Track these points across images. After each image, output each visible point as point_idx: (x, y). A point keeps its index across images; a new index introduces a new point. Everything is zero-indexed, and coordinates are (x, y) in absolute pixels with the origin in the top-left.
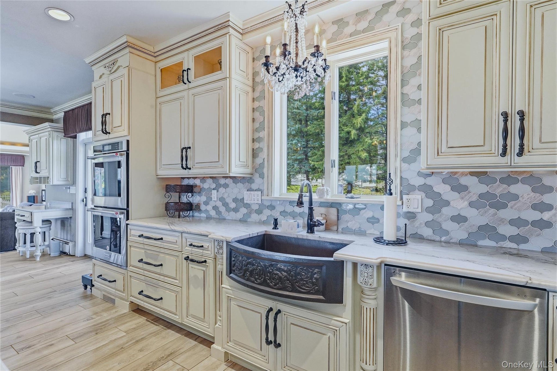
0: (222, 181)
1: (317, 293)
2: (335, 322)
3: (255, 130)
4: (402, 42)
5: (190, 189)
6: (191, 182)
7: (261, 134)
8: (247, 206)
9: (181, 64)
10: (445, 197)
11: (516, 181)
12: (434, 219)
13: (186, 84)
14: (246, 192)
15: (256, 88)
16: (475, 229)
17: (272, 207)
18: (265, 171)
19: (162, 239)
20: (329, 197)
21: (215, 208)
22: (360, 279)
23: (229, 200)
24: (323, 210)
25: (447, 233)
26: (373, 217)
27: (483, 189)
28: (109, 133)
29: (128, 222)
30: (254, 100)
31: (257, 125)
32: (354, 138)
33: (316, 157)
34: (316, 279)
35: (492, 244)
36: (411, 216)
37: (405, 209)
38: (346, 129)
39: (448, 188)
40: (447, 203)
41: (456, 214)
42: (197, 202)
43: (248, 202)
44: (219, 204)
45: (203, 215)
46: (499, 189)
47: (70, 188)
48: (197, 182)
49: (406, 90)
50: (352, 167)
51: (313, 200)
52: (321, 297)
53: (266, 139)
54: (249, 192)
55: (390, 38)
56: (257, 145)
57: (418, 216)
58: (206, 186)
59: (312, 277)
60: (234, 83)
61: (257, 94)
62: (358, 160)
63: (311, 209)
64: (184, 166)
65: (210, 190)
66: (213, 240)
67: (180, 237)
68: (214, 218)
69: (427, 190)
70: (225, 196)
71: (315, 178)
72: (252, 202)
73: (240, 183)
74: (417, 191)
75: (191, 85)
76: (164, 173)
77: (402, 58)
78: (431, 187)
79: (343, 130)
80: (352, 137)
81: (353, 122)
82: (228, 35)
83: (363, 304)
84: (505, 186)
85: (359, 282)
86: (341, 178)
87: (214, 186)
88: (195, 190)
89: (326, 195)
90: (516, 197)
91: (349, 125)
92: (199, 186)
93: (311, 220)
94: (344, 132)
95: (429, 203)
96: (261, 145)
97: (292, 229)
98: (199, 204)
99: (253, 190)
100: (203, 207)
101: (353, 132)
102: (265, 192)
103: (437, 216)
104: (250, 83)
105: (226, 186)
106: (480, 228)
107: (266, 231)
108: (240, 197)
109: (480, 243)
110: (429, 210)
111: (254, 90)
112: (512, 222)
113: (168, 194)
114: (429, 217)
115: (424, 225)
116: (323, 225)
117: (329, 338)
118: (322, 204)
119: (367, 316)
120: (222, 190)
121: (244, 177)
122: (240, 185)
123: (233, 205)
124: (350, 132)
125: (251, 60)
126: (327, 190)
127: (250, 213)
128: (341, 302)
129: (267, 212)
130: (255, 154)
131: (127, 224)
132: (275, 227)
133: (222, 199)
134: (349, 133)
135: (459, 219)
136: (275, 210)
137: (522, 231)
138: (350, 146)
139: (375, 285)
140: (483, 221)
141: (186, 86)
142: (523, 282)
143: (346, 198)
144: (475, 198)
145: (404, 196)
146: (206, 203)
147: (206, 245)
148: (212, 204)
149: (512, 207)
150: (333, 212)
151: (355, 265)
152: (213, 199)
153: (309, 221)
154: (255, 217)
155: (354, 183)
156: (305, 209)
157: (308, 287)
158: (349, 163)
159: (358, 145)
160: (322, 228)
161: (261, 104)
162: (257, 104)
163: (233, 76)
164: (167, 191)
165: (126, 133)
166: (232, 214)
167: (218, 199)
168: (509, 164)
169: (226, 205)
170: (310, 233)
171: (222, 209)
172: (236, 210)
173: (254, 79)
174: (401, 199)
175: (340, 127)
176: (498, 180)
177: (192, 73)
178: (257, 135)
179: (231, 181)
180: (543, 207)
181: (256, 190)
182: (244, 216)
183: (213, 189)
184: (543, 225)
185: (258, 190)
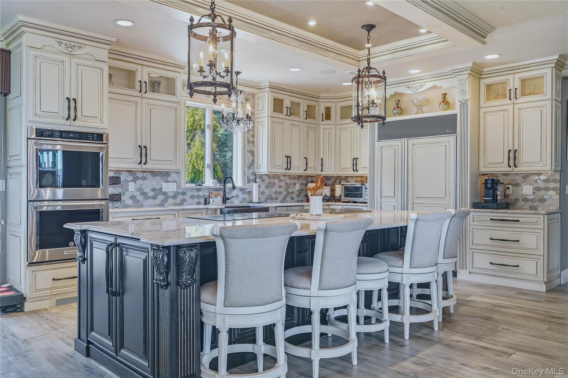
0: (140, 175)
8: (165, 194)
13: (140, 92)
14: (163, 184)
21: (133, 197)
23: (147, 190)
24: (216, 193)
43: (166, 191)
44: (137, 194)
54: (166, 183)
58: (122, 178)
65: (127, 181)
68: (132, 205)
72: (169, 190)
73: (158, 176)
75: (145, 95)
87: (131, 178)
99: (170, 182)
105: (144, 178)
108: (158, 187)
120: (140, 182)
122: (158, 178)
123: (152, 194)
127: (167, 199)
133: (140, 190)
136: (186, 195)
141: (140, 95)
146: (122, 194)
148: (129, 194)
152: (129, 190)
154: (171, 201)
166: (151, 201)
167: (136, 189)
169: (144, 194)
171: (140, 197)
172: (154, 198)
177: (147, 86)
179: (150, 174)
180: (280, 187)
181: (172, 182)
182: (162, 201)
183: (130, 181)
184: (280, 193)
185: (174, 181)
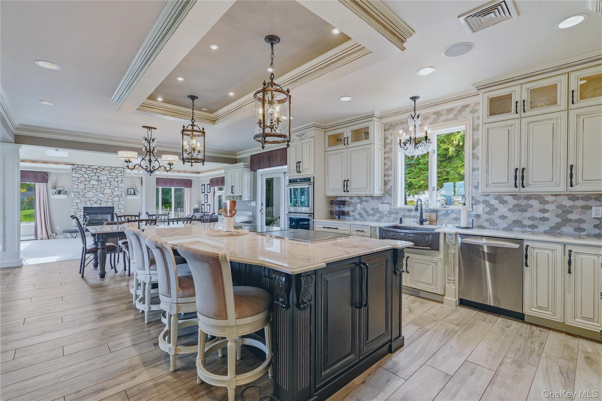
0: (364, 199)
1: (427, 246)
2: (435, 259)
3: (386, 170)
4: (473, 126)
5: (343, 203)
6: (343, 199)
7: (390, 172)
8: (381, 212)
9: (342, 134)
10: (496, 207)
11: (531, 198)
12: (490, 218)
13: (345, 145)
14: (380, 205)
15: (386, 146)
16: (511, 222)
17: (397, 213)
18: (392, 193)
19: (338, 228)
20: (431, 207)
21: (359, 214)
22: (447, 240)
23: (368, 209)
24: (428, 214)
25: (497, 224)
26: (457, 218)
27: (515, 202)
28: (301, 172)
29: (314, 220)
30: (385, 153)
31: (387, 167)
32: (452, 155)
33: (413, 174)
34: (427, 240)
35: (520, 229)
36: (478, 216)
37: (474, 213)
38: (444, 146)
39: (497, 202)
40: (497, 210)
41: (501, 215)
42: (347, 211)
43: (381, 210)
44: (362, 211)
45: (351, 218)
46: (523, 202)
47: (250, 202)
48: (347, 199)
49: (475, 151)
50: (450, 184)
51: (423, 209)
52: (429, 248)
53: (393, 174)
54: (382, 205)
55: (466, 124)
56: (387, 178)
57: (482, 216)
58: (353, 201)
59: (425, 240)
60: (376, 146)
61: (387, 150)
62: (457, 176)
63: (421, 213)
64: (345, 190)
65: (356, 203)
66: (370, 227)
67: (349, 227)
68: (358, 220)
69: (486, 203)
70: (366, 207)
71: (411, 194)
72: (384, 210)
73: (376, 200)
74: (481, 204)
75: (349, 146)
76: (330, 194)
77: (473, 135)
78: (488, 202)
79: (440, 147)
80: (450, 153)
81: (451, 140)
82: (373, 121)
83: (449, 251)
84: (526, 201)
85: (447, 242)
86: (439, 194)
87: (359, 201)
88: (346, 203)
89: (429, 206)
90: (531, 206)
91: (447, 142)
92: (349, 201)
93: (422, 219)
94: (442, 149)
95: (488, 209)
96: (390, 178)
97: (411, 223)
98: (349, 211)
99: (384, 204)
100: (351, 214)
101: (452, 150)
102: (392, 204)
103: (491, 216)
104: (383, 144)
105: (367, 201)
106: (514, 222)
107: (396, 224)
108: (376, 207)
109: (514, 229)
110: (487, 213)
111: (385, 147)
112: (530, 218)
113: (331, 206)
114: (487, 217)
115: (484, 221)
116: (428, 220)
117: (433, 266)
118: (426, 211)
119: (451, 256)
120: (364, 204)
121: (378, 196)
123: (371, 212)
124: (448, 148)
125: (383, 130)
126: (430, 203)
127: (383, 216)
128: (438, 250)
129: (394, 216)
130: (385, 183)
131: (314, 222)
132: (401, 223)
133: (364, 209)
134: (447, 150)
135: (503, 217)
136: (400, 214)
137: (535, 223)
138: (448, 162)
139: (454, 243)
140: (515, 218)
141: (345, 147)
142: (513, 237)
143: (442, 207)
144: (511, 207)
145: (474, 206)
146: (353, 211)
147: (365, 230)
148: (357, 212)
149: (529, 211)
150: (434, 215)
151: (445, 234)
152: (358, 209)
153: (421, 219)
154: (385, 218)
155: (453, 199)
156: (418, 214)
157: (423, 244)
158: (447, 180)
159: (457, 162)
160: (428, 222)
161: (390, 155)
162: (387, 155)
163: (376, 142)
164: (331, 204)
165: (312, 172)
166: (371, 217)
167: (361, 208)
168: (519, 191)
169: (366, 212)
170: (421, 225)
171: (364, 214)
172: (373, 215)
173: (385, 141)
174: (472, 207)
175: (438, 145)
176: (523, 198)
177: (350, 139)
178: (387, 173)
179: (370, 198)
180: (544, 211)
181: (387, 203)
182: (379, 218)
183: (358, 203)
184: (545, 219)
185: (388, 203)
